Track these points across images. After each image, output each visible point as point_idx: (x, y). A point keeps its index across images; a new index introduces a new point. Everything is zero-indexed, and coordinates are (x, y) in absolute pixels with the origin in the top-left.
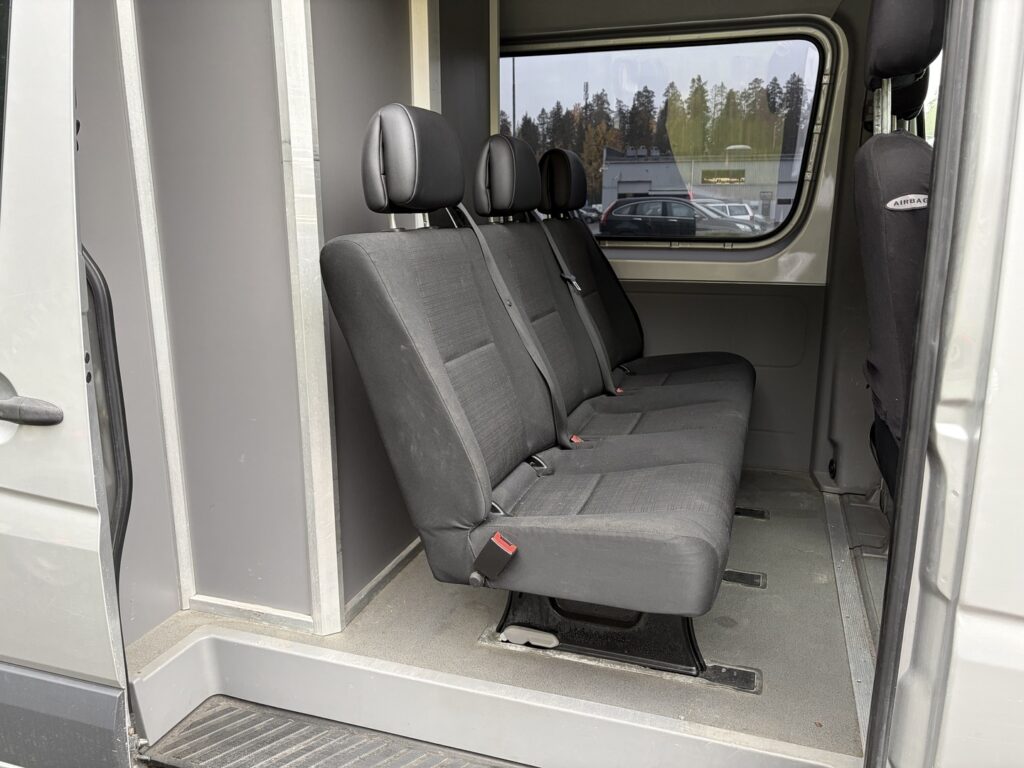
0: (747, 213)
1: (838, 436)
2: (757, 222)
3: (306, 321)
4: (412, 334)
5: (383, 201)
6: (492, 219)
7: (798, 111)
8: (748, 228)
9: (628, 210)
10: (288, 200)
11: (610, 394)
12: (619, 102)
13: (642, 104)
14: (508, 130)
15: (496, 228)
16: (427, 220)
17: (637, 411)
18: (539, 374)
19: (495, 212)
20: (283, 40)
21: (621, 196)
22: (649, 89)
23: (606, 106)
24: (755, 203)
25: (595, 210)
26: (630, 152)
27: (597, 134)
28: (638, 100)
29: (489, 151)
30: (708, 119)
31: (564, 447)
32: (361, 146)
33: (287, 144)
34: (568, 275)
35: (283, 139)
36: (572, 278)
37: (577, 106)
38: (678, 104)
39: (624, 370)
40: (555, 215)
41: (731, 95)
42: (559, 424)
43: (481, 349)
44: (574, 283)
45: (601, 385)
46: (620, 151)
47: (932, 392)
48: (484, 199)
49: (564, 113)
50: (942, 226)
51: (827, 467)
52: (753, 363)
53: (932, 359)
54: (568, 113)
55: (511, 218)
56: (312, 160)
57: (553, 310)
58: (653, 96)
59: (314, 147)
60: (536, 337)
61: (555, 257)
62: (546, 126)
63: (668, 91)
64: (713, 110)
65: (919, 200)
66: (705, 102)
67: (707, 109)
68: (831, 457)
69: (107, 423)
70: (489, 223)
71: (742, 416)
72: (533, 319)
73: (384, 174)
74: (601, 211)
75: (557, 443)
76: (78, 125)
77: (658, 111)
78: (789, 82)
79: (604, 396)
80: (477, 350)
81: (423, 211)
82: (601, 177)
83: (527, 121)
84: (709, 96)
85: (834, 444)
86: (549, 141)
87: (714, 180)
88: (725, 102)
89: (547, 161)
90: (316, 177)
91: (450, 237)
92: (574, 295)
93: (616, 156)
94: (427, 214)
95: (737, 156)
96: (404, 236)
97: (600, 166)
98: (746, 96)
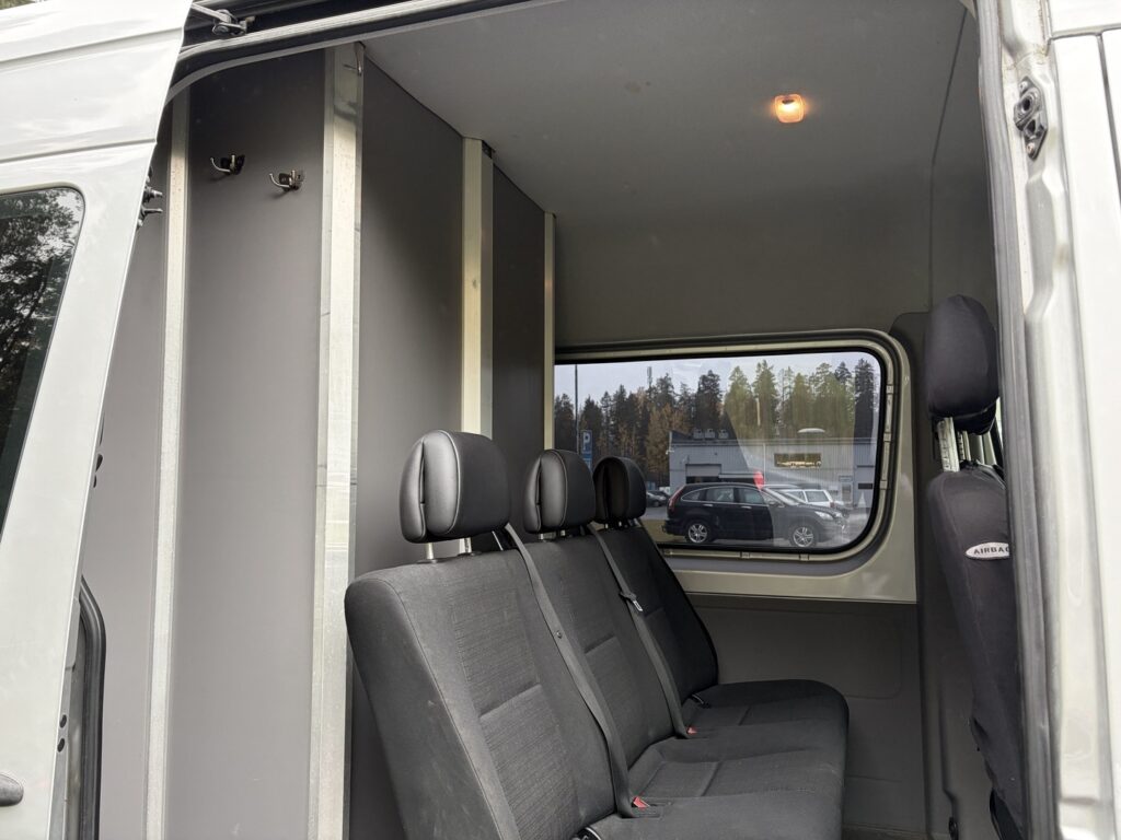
0: (827, 500)
1: (955, 788)
2: (839, 509)
3: (326, 660)
4: (441, 687)
5: (420, 531)
6: (542, 536)
7: (871, 395)
8: (828, 516)
9: (697, 496)
10: (319, 527)
11: (680, 736)
12: (684, 385)
13: (707, 388)
14: (571, 412)
15: (547, 548)
16: (469, 545)
17: (712, 760)
18: (593, 722)
19: (545, 529)
20: (328, 368)
21: (690, 480)
22: (714, 373)
23: (671, 389)
24: (834, 487)
25: (662, 493)
26: (697, 435)
27: (662, 417)
28: (703, 383)
29: (540, 466)
30: (777, 402)
31: (624, 815)
32: (401, 474)
33: (323, 469)
34: (627, 593)
35: (319, 463)
36: (632, 596)
37: (640, 390)
38: (745, 387)
39: (697, 701)
40: (613, 524)
41: (799, 378)
42: (619, 785)
43: (524, 693)
44: (635, 602)
45: (669, 725)
46: (685, 433)
47: (1050, 787)
48: (534, 515)
49: (627, 396)
50: (1030, 590)
51: (947, 829)
52: (843, 694)
53: (1044, 746)
54: (632, 396)
55: (563, 533)
56: (349, 484)
57: (610, 636)
58: (718, 379)
59: (352, 472)
60: (591, 674)
61: (613, 573)
62: (609, 408)
63: (733, 375)
64: (781, 393)
65: (1001, 549)
66: (773, 385)
67: (775, 392)
68: (951, 815)
69: (78, 791)
70: (539, 541)
71: (835, 771)
72: (588, 649)
73: (423, 502)
74: (669, 494)
75: (616, 810)
76: (100, 460)
77: (724, 394)
78: (857, 367)
79: (673, 739)
80: (520, 695)
81: (465, 537)
82: (668, 458)
83: (590, 404)
84: (777, 380)
85: (952, 799)
86: (612, 423)
87: (787, 464)
88: (793, 385)
89: (602, 472)
90: (351, 502)
91: (493, 563)
92: (635, 616)
93: (684, 439)
94: (469, 539)
95: (811, 438)
96: (440, 568)
97: (666, 448)
98: (814, 380)
